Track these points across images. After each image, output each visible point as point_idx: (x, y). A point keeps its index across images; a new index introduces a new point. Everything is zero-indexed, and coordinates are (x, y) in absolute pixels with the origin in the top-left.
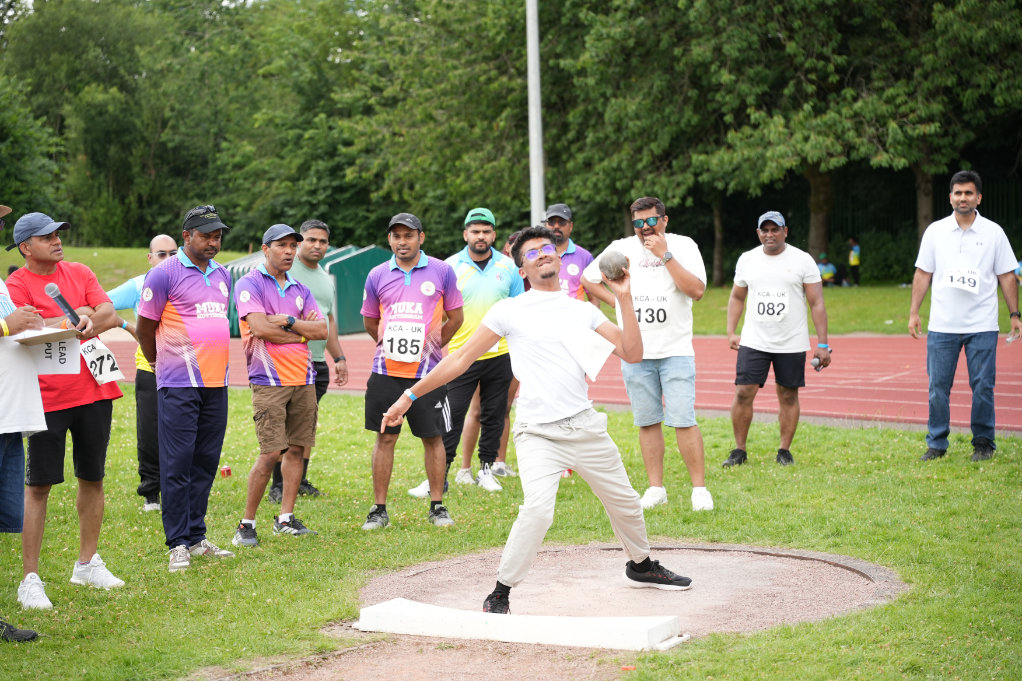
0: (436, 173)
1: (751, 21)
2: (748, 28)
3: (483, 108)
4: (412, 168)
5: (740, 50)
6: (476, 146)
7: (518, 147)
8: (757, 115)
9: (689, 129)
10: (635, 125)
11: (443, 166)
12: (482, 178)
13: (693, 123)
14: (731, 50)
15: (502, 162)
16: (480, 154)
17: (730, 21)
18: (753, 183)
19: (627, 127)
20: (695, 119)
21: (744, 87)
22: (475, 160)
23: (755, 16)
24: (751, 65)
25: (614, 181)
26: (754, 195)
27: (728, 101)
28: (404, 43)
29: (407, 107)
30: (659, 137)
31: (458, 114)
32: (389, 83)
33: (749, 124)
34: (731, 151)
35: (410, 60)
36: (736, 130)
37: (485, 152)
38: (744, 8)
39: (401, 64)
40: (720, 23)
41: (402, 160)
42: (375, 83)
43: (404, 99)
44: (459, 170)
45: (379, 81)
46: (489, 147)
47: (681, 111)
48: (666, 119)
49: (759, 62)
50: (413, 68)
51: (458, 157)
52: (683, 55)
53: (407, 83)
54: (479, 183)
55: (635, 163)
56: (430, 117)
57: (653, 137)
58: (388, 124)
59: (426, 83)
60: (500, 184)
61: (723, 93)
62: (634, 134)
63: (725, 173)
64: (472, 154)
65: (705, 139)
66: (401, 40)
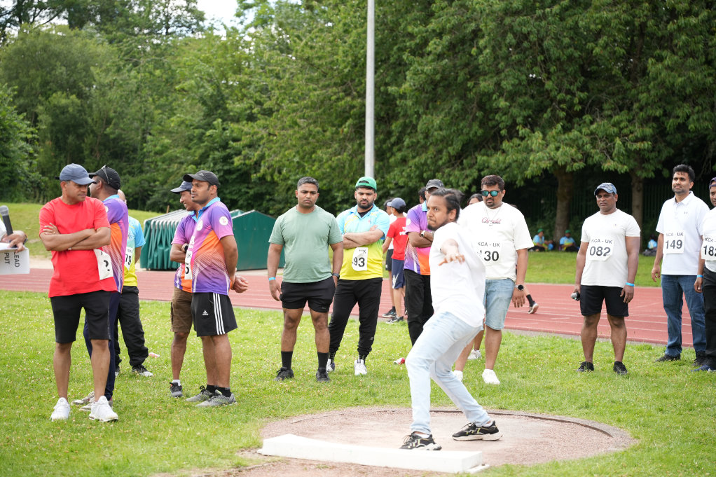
0: (298, 162)
1: (522, 65)
2: (519, 71)
3: (333, 118)
4: (282, 158)
5: (513, 85)
6: (325, 144)
7: (356, 147)
8: (523, 130)
9: (475, 138)
10: (438, 134)
11: (302, 158)
12: (330, 167)
13: (478, 134)
14: (507, 85)
15: (345, 156)
16: (330, 150)
17: (507, 65)
18: (519, 178)
19: (432, 135)
20: (480, 132)
21: (515, 111)
22: (325, 154)
23: (524, 62)
24: (520, 95)
26: (519, 186)
27: (504, 120)
28: (279, 70)
29: (279, 116)
31: (315, 122)
32: (267, 99)
33: (517, 137)
34: (505, 154)
35: (283, 83)
36: (508, 141)
37: (333, 149)
38: (517, 56)
39: (277, 86)
40: (500, 66)
41: (275, 152)
42: (258, 98)
43: (278, 111)
44: (314, 161)
45: (261, 97)
46: (336, 146)
47: (470, 126)
48: (460, 131)
49: (526, 94)
50: (285, 89)
51: (314, 152)
52: (474, 87)
53: (280, 99)
54: (328, 170)
55: (437, 161)
56: (296, 123)
57: (450, 143)
58: (265, 127)
59: (293, 100)
60: (342, 172)
61: (500, 114)
62: (437, 140)
63: (499, 170)
64: (324, 150)
65: (486, 146)
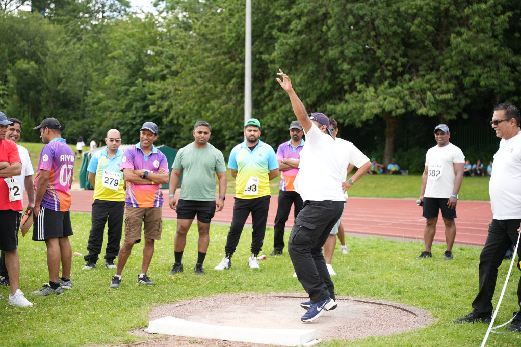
0: (197, 110)
1: (359, 39)
2: (357, 42)
3: (222, 78)
4: (185, 107)
5: (353, 53)
6: (217, 97)
7: (239, 98)
8: (360, 86)
9: (326, 92)
10: (299, 89)
11: (200, 107)
12: (220, 113)
13: (328, 89)
14: (349, 53)
15: (231, 105)
16: (220, 101)
17: (349, 39)
18: (357, 120)
20: (329, 87)
21: (354, 72)
22: (216, 104)
23: (361, 36)
24: (358, 61)
25: (287, 118)
26: (358, 126)
27: (346, 79)
29: (183, 76)
30: (311, 95)
31: (209, 81)
32: (174, 64)
33: (356, 91)
34: (347, 104)
35: (185, 52)
36: (350, 94)
37: (222, 100)
38: (355, 32)
39: (181, 54)
40: (344, 39)
41: (180, 103)
42: (167, 63)
43: (181, 72)
44: (208, 109)
45: (169, 63)
46: (224, 98)
47: (322, 83)
48: (315, 87)
49: (362, 59)
50: (187, 56)
51: (208, 102)
52: (324, 55)
53: (183, 64)
54: (219, 116)
56: (195, 82)
57: (307, 95)
58: (173, 85)
59: (193, 64)
60: (229, 117)
61: (344, 74)
64: (216, 101)
65: (334, 98)
66: (182, 42)
